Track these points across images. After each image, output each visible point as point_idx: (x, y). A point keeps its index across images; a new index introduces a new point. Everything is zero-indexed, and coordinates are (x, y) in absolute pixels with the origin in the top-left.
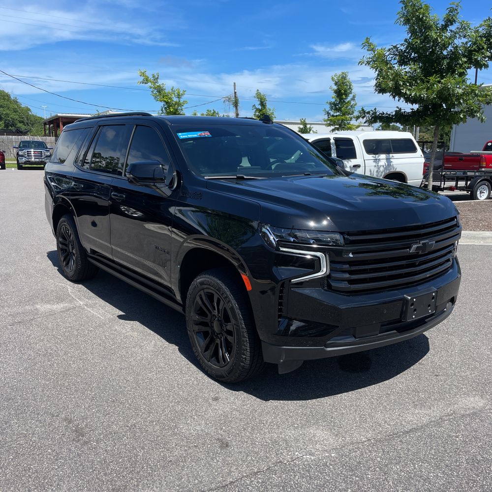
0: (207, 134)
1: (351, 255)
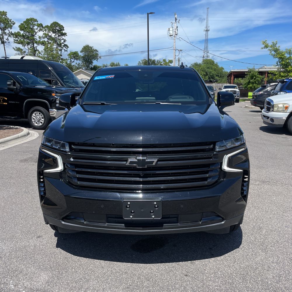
0: (113, 76)
1: (72, 159)
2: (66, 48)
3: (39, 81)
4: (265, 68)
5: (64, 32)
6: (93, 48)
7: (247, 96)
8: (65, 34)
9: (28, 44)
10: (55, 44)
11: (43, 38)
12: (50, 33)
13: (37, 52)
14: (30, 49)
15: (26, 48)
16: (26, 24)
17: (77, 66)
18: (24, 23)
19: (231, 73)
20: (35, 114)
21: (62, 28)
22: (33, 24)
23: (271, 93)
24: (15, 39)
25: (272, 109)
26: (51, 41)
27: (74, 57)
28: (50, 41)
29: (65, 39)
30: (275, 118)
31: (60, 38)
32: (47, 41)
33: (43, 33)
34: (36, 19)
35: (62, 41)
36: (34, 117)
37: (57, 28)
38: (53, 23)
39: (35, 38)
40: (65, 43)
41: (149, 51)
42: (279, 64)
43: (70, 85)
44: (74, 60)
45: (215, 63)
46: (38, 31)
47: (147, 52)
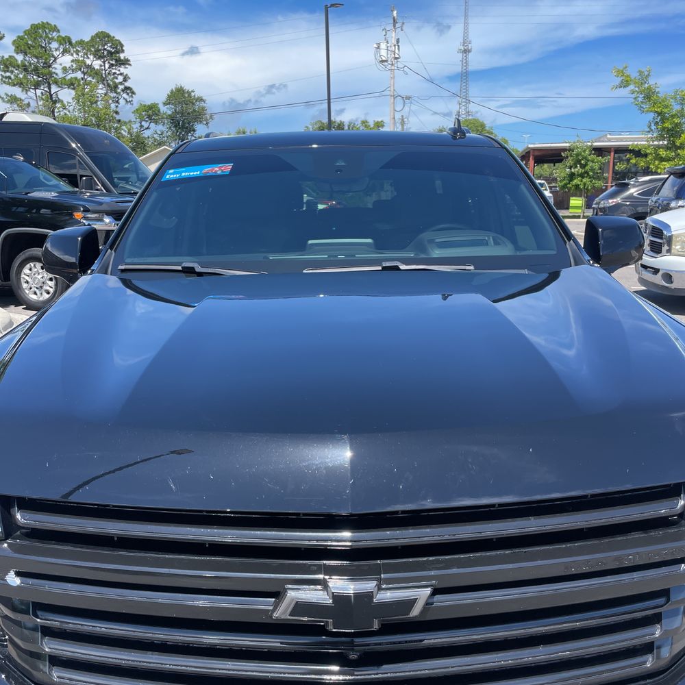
0: (227, 168)
2: (130, 94)
3: (41, 178)
4: (607, 138)
5: (122, 56)
6: (193, 94)
7: (568, 208)
8: (126, 62)
9: (37, 86)
10: (101, 86)
11: (73, 71)
12: (88, 58)
13: (58, 105)
14: (42, 99)
15: (32, 96)
16: (31, 37)
17: (158, 138)
18: (26, 34)
19: (529, 152)
20: (30, 270)
21: (118, 47)
22: (47, 37)
23: (650, 202)
24: (3, 73)
25: (665, 248)
26: (93, 79)
27: (149, 117)
28: (89, 79)
29: (127, 75)
30: (676, 271)
31: (114, 71)
32: (82, 79)
33: (71, 58)
34: (55, 25)
35: (120, 79)
36: (27, 278)
37: (106, 47)
38: (97, 34)
39: (53, 70)
40: (127, 84)
41: (332, 101)
42: (653, 127)
43: (128, 187)
44: (148, 123)
45: (487, 128)
46: (60, 55)
47: (326, 101)
